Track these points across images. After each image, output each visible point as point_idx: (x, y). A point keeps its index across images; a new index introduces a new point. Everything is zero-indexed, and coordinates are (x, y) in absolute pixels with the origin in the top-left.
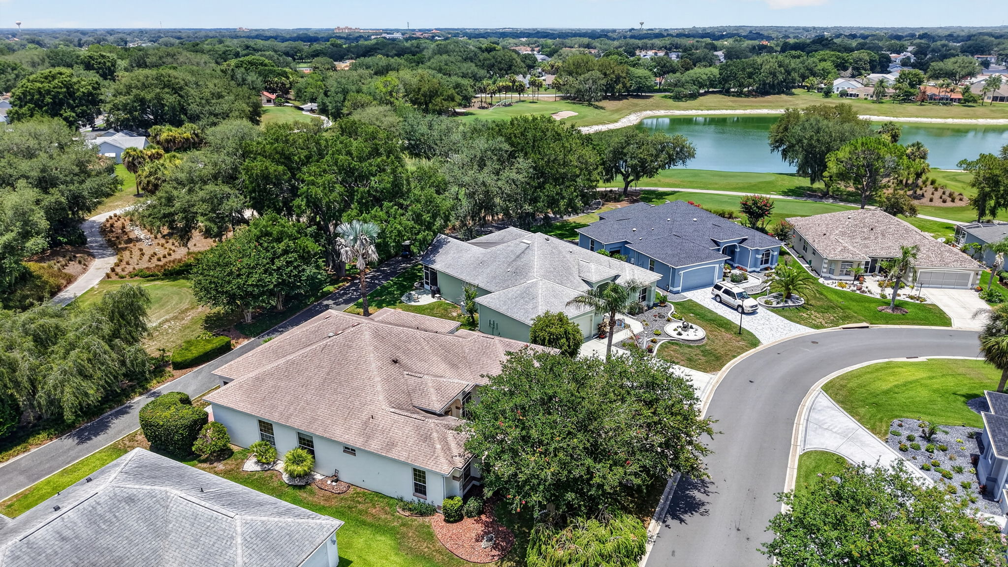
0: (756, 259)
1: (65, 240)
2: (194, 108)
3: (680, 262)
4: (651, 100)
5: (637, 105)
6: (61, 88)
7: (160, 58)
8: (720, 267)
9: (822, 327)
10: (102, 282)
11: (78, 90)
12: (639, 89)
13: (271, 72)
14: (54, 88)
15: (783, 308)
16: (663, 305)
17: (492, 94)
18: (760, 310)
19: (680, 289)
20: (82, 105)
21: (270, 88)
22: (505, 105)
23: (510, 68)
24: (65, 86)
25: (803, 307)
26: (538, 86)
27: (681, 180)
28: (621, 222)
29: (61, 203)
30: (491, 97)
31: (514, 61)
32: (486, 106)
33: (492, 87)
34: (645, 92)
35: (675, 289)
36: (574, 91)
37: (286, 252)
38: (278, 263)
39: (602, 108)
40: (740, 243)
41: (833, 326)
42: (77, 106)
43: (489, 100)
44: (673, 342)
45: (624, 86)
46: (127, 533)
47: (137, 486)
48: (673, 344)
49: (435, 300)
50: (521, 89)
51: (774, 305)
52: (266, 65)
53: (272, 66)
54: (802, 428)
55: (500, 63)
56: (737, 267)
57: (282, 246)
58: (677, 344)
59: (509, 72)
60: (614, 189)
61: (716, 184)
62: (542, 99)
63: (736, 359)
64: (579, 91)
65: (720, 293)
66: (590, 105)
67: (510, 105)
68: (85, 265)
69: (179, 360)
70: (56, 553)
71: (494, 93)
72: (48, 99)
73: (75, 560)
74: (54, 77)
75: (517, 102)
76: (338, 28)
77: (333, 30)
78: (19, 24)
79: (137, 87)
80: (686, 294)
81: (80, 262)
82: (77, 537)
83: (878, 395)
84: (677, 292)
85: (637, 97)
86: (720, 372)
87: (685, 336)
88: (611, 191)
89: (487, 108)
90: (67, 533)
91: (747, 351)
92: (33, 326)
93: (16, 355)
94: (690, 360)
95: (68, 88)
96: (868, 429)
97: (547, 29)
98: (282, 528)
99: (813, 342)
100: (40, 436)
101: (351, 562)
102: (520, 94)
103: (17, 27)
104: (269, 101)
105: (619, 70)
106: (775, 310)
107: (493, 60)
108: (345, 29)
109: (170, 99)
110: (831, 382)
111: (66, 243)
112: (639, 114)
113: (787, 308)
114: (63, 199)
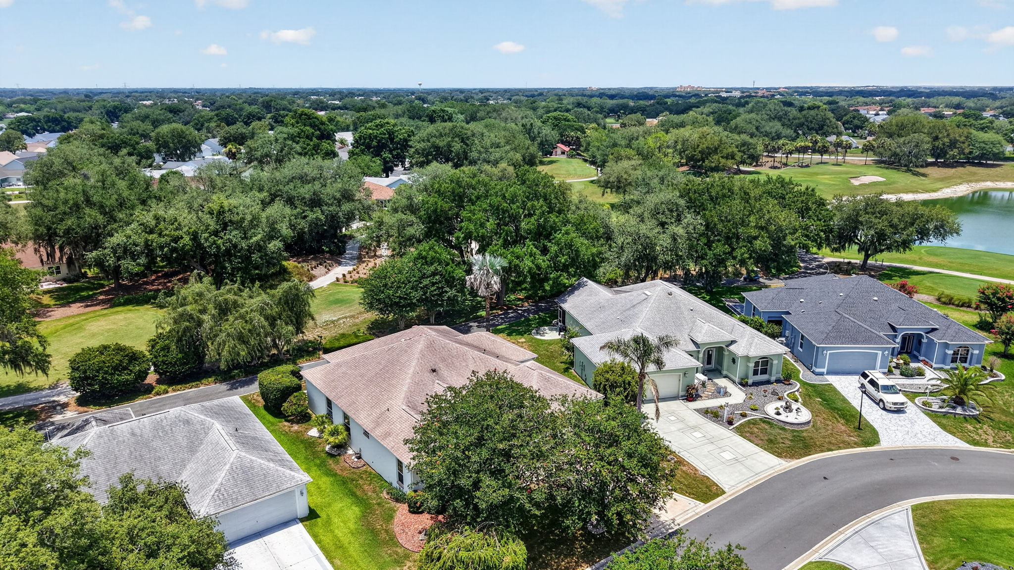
0: (946, 354)
1: (328, 249)
2: (474, 155)
3: (826, 340)
4: (998, 169)
5: (975, 174)
6: (385, 134)
7: (488, 113)
8: (883, 355)
9: (986, 444)
10: (332, 284)
11: (397, 136)
12: (982, 156)
13: (571, 127)
14: (381, 134)
15: (945, 414)
16: (788, 383)
17: (788, 154)
18: (912, 410)
19: (825, 370)
20: (398, 149)
21: (566, 141)
22: (802, 167)
23: (821, 127)
24: (389, 133)
25: (976, 419)
26: (845, 148)
27: (949, 260)
28: (791, 290)
29: (320, 220)
30: (787, 157)
31: (828, 121)
32: (779, 165)
33: (790, 147)
34: (991, 160)
35: (818, 370)
36: (889, 153)
37: (434, 274)
38: (426, 282)
39: (924, 175)
40: (927, 333)
41: (1001, 447)
42: (394, 150)
43: (784, 161)
44: (767, 421)
45: (962, 152)
46: (173, 443)
47: (196, 415)
48: (764, 422)
49: (560, 337)
50: (824, 151)
51: (935, 408)
52: (568, 121)
53: (575, 122)
54: (842, 537)
55: (811, 122)
56: (922, 361)
57: (432, 268)
58: (769, 423)
59: (820, 132)
60: (853, 261)
61: (996, 270)
62: (850, 161)
63: (830, 453)
64: (895, 154)
65: (865, 382)
66: (908, 170)
67: (807, 166)
68: (328, 269)
69: (328, 346)
70: (124, 442)
71: (791, 153)
72: (374, 143)
73: (132, 449)
74: (382, 126)
75: (818, 164)
76: (681, 86)
77: (676, 88)
78: (420, 85)
79: (435, 136)
80: (829, 377)
81: (326, 267)
82: (141, 436)
83: (982, 531)
84: (822, 374)
85: (980, 165)
86: (799, 460)
87: (782, 417)
88: (849, 263)
89: (779, 168)
90: (138, 431)
91: (853, 447)
92: (220, 298)
93: (205, 317)
94: (770, 441)
95: (390, 135)
96: (927, 560)
97: (920, 87)
98: (262, 469)
99: (953, 458)
100: (210, 379)
101: (319, 517)
102: (822, 155)
103: (418, 87)
104: (563, 153)
105: (956, 133)
106: (933, 416)
107: (803, 120)
108: (687, 87)
109: (457, 146)
110: (933, 502)
111: (327, 252)
112: (973, 184)
113: (952, 416)
114: (322, 218)
